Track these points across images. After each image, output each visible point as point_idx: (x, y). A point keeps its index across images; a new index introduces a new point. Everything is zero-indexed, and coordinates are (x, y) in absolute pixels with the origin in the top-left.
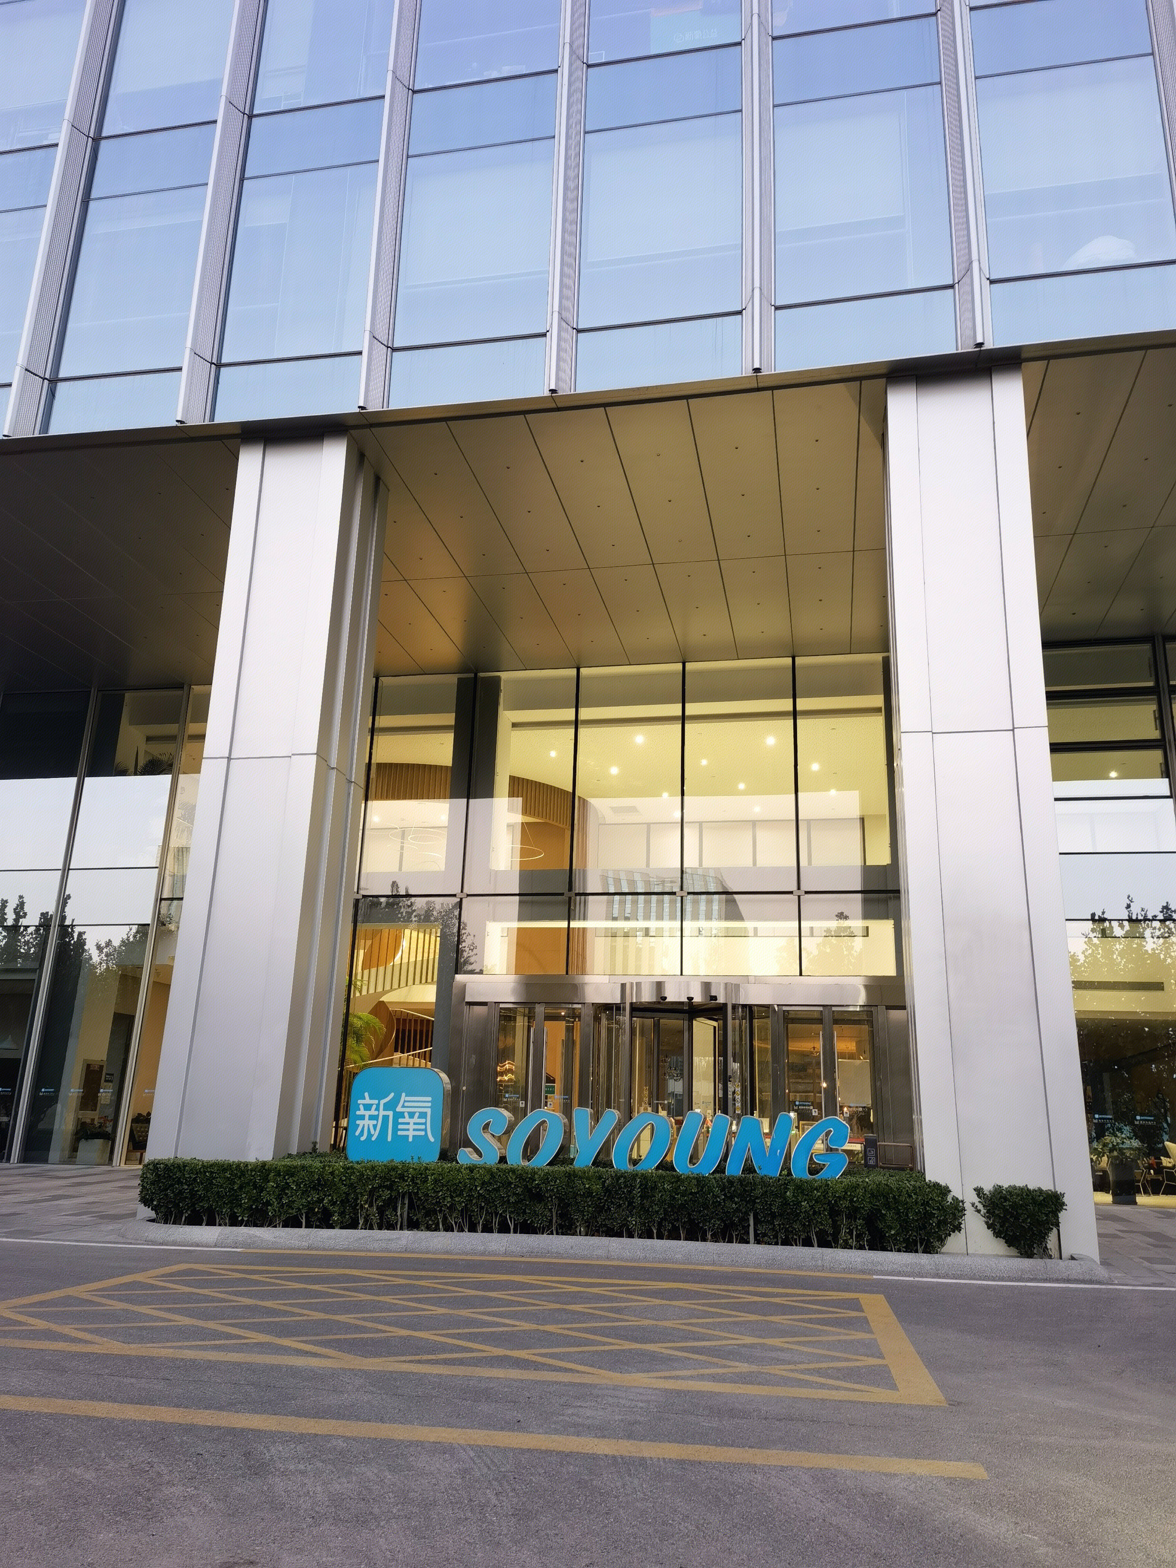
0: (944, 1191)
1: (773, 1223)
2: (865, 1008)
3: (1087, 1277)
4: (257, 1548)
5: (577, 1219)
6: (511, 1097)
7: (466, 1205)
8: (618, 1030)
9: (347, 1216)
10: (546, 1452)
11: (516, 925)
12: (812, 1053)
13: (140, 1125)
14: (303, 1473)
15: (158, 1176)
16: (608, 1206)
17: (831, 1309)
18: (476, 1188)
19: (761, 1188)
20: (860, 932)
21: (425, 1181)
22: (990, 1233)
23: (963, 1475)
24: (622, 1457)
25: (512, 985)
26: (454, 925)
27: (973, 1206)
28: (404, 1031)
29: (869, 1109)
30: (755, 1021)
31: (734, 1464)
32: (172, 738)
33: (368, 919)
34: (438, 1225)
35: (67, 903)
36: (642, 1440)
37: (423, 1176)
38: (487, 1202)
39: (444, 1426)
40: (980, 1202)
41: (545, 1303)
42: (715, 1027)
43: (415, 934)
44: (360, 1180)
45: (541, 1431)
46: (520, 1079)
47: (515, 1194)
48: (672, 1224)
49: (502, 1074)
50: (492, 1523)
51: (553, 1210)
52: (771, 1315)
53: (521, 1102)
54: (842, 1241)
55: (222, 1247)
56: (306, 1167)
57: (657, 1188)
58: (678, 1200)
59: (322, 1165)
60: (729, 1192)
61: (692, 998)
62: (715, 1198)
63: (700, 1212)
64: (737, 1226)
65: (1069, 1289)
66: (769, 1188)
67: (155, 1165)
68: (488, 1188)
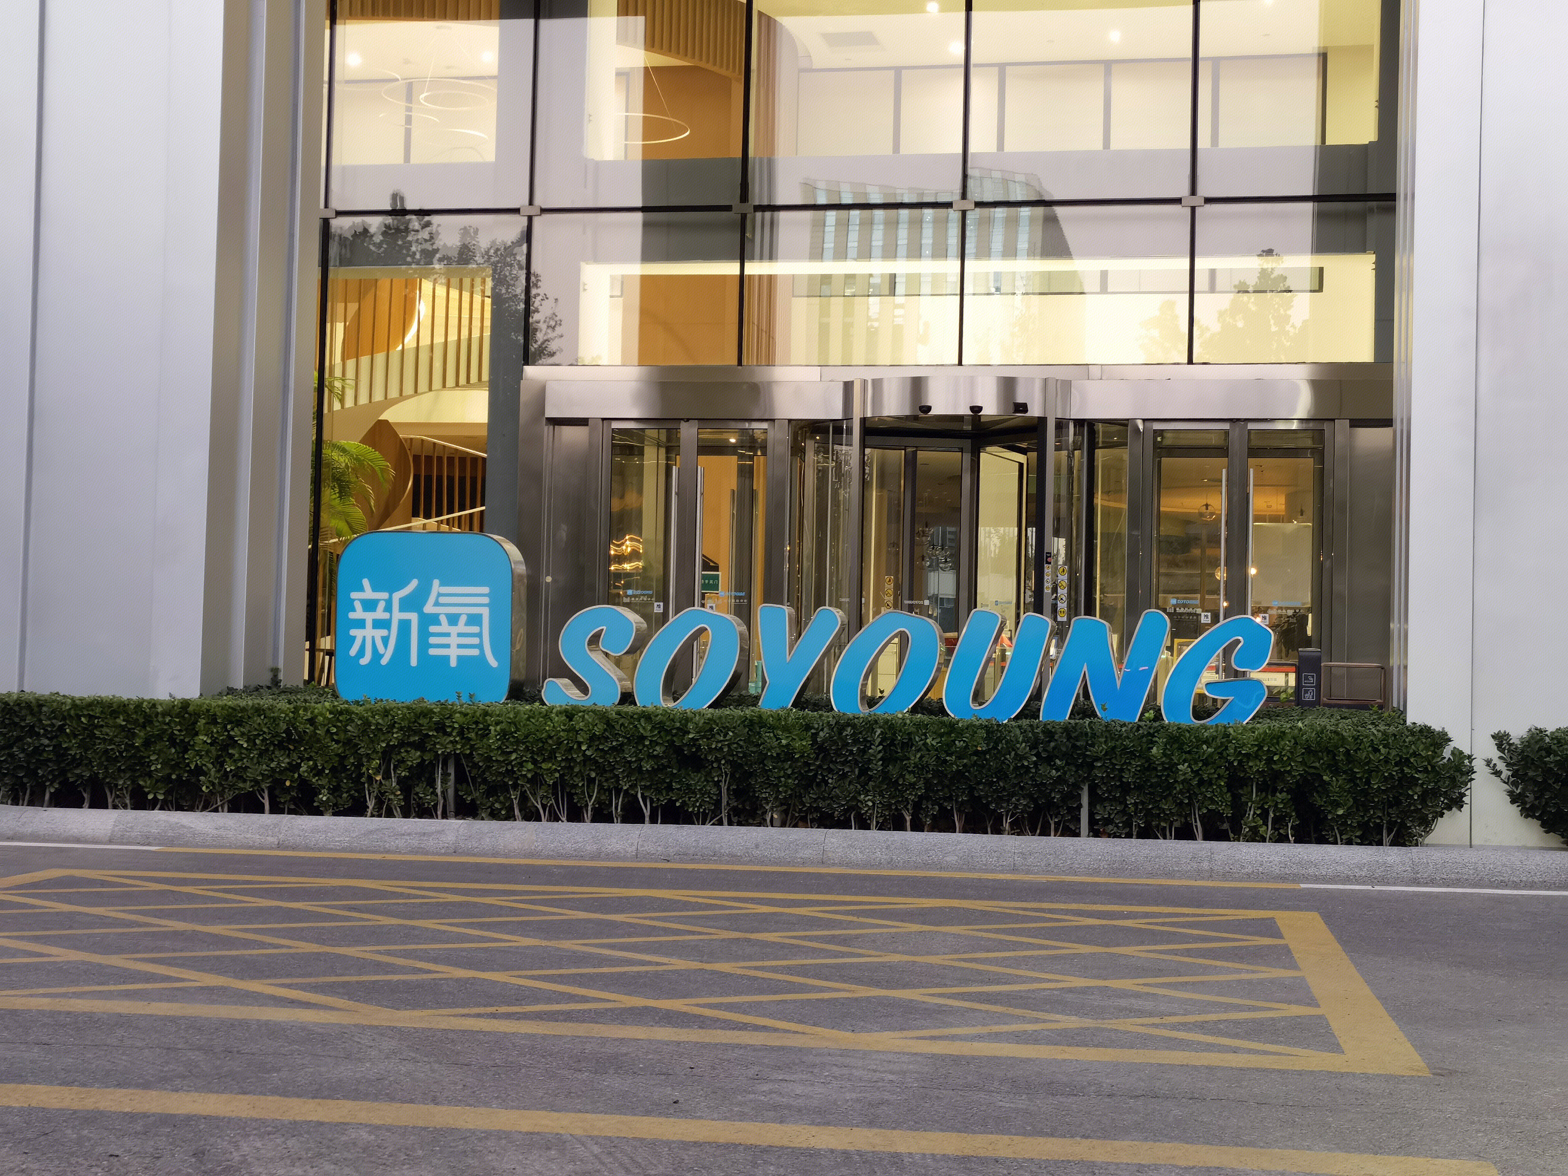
0: (1439, 739)
1: (1123, 802)
2: (1311, 425)
5: (766, 798)
6: (638, 593)
7: (562, 776)
9: (345, 795)
11: (637, 269)
12: (1204, 517)
16: (823, 776)
17: (1226, 935)
18: (579, 747)
19: (1105, 742)
20: (1305, 282)
21: (486, 735)
22: (1515, 810)
24: (860, 1153)
25: (634, 385)
26: (517, 278)
27: (1488, 765)
28: (428, 479)
29: (1306, 613)
30: (1099, 453)
31: (1056, 1162)
33: (348, 264)
34: (511, 809)
36: (894, 1128)
37: (481, 726)
38: (601, 770)
39: (544, 1109)
40: (1500, 758)
41: (713, 930)
42: (1021, 466)
43: (441, 291)
44: (364, 732)
45: (715, 1116)
46: (654, 565)
47: (651, 757)
48: (940, 806)
49: (619, 560)
51: (722, 784)
52: (1118, 945)
53: (656, 604)
54: (1247, 830)
55: (122, 844)
56: (263, 710)
57: (912, 745)
58: (952, 764)
59: (292, 706)
60: (1045, 750)
61: (980, 409)
62: (1020, 760)
63: (991, 784)
64: (1058, 807)
66: (1118, 743)
68: (601, 747)
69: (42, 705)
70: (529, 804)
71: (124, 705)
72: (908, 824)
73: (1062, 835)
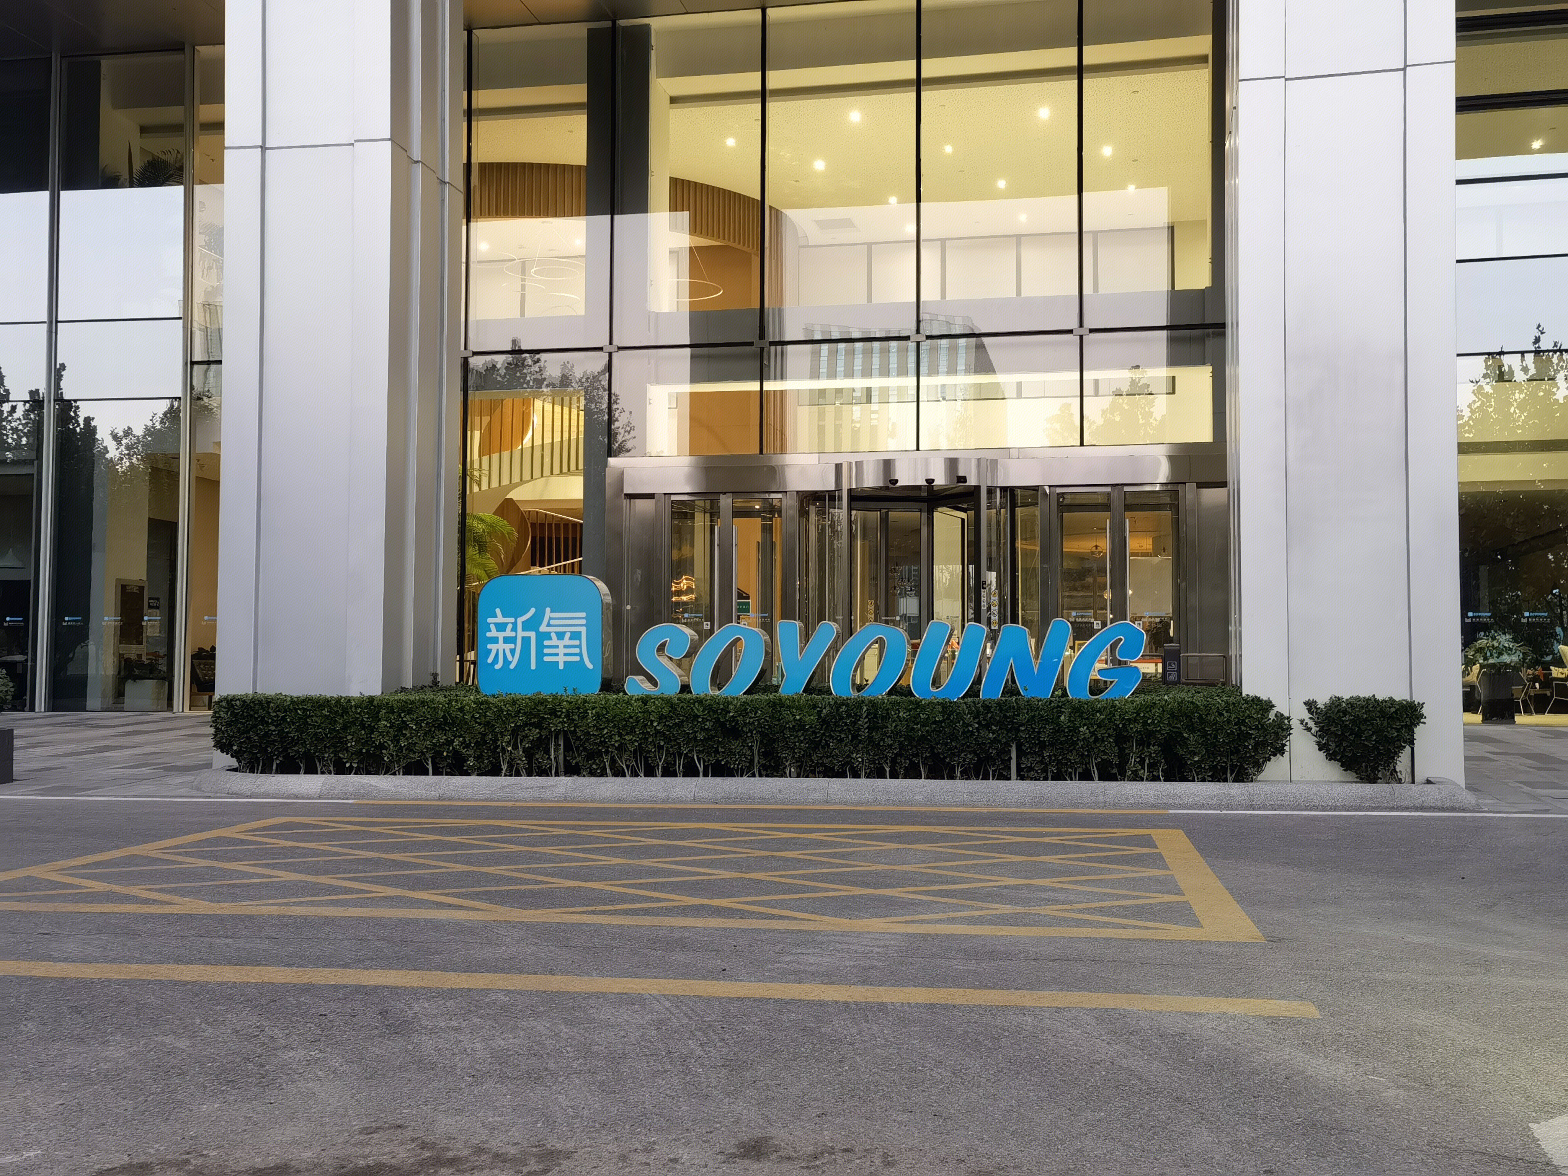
0: (1268, 706)
1: (1041, 755)
2: (1169, 487)
3: (1448, 804)
4: (404, 1111)
5: (786, 758)
7: (640, 744)
8: (832, 531)
9: (486, 761)
10: (761, 1000)
11: (687, 388)
12: (1093, 553)
13: (202, 661)
14: (456, 1030)
15: (235, 715)
16: (826, 741)
17: (1116, 847)
18: (652, 724)
19: (1027, 713)
20: (1164, 387)
21: (584, 716)
22: (1322, 755)
24: (856, 1003)
25: (686, 470)
26: (602, 397)
27: (1302, 724)
28: (542, 539)
29: (1169, 621)
30: (1018, 510)
31: (997, 1007)
32: (176, 129)
33: (482, 391)
34: (604, 768)
35: (62, 376)
36: (881, 985)
37: (582, 710)
38: (668, 740)
39: (631, 976)
40: (1310, 718)
41: (749, 851)
42: (963, 520)
43: (548, 407)
44: (498, 717)
45: (752, 979)
46: (703, 594)
47: (703, 729)
48: (910, 760)
49: (679, 593)
50: (697, 1075)
51: (754, 748)
52: (1039, 855)
53: (705, 623)
54: (1130, 773)
55: (328, 798)
56: (427, 702)
57: (890, 717)
58: (918, 730)
59: (447, 699)
60: (984, 720)
61: (933, 480)
62: (967, 727)
63: (946, 744)
64: (995, 760)
65: (1423, 818)
66: (1037, 713)
67: (229, 702)
68: (667, 723)
69: (270, 702)
70: (617, 765)
71: (328, 701)
73: (998, 779)
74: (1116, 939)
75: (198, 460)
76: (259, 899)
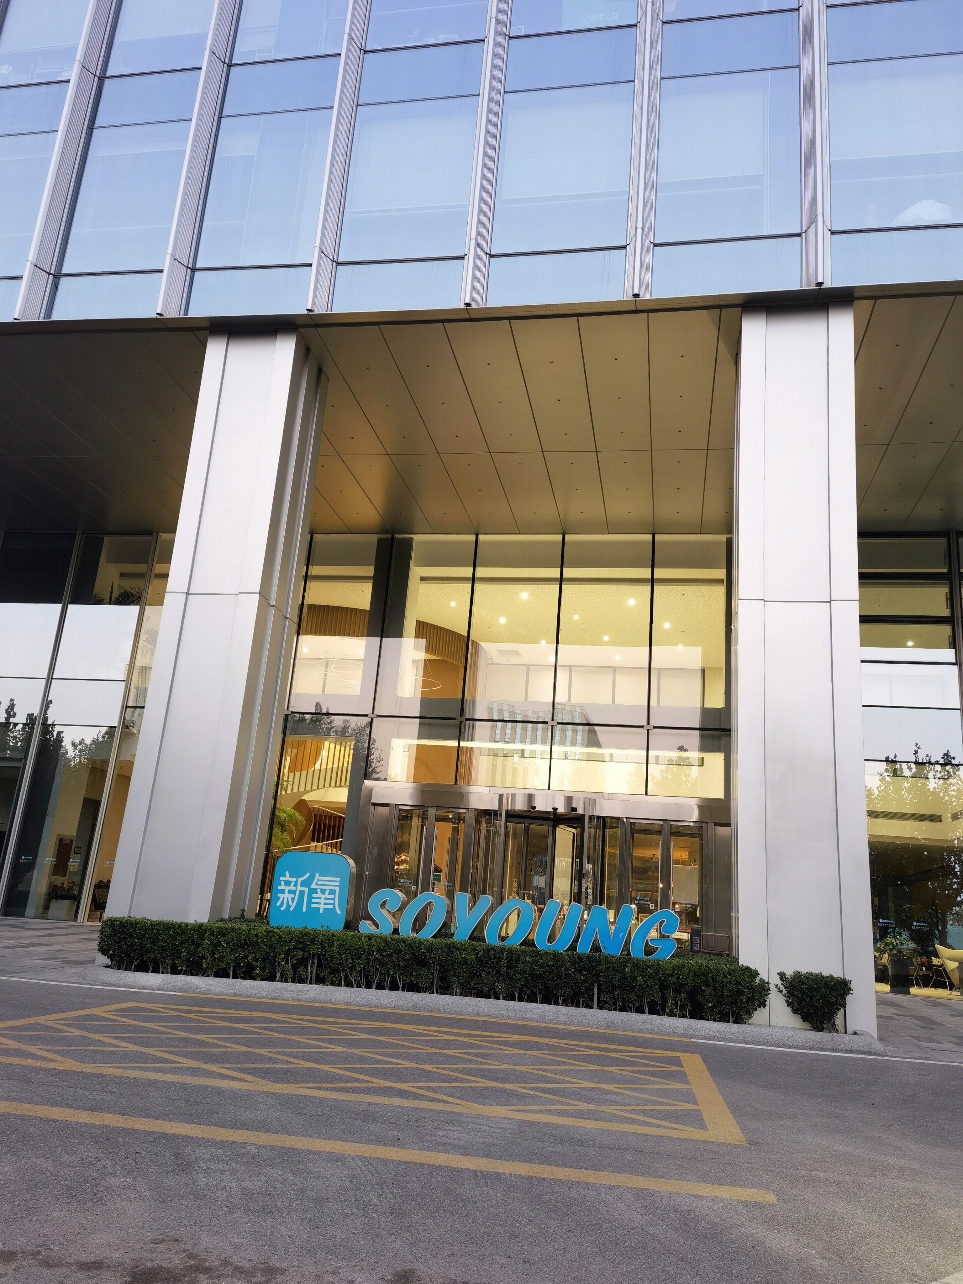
0: (754, 974)
1: (613, 993)
2: (698, 824)
3: (867, 1050)
4: (181, 1229)
5: (454, 982)
6: (404, 883)
7: (364, 966)
8: (495, 833)
9: (267, 971)
10: (420, 1164)
11: (416, 742)
12: (652, 859)
13: (101, 890)
14: (222, 1172)
15: (114, 930)
16: (480, 973)
17: (657, 1064)
18: (373, 953)
19: (605, 965)
20: (696, 762)
21: (332, 945)
22: (789, 1009)
23: (757, 1200)
24: (481, 1172)
25: (410, 791)
26: (366, 740)
27: (776, 987)
28: (320, 825)
29: (696, 907)
30: (607, 830)
31: (572, 1182)
32: (142, 576)
33: (294, 732)
34: (340, 981)
35: (49, 707)
36: (498, 1159)
37: (331, 941)
38: (382, 965)
39: (338, 1140)
40: (782, 984)
41: (424, 1047)
42: (574, 834)
43: (332, 746)
44: (279, 942)
45: (416, 1148)
46: (413, 868)
47: (404, 959)
48: (531, 990)
49: (398, 864)
50: (373, 1218)
51: (435, 974)
52: (608, 1066)
53: (413, 887)
54: (668, 1010)
55: (164, 990)
56: (236, 929)
57: (520, 960)
58: (537, 971)
59: (248, 928)
60: (578, 966)
61: (557, 809)
62: (568, 970)
63: (554, 981)
64: (584, 994)
65: (851, 1058)
66: (611, 965)
67: (112, 922)
68: (382, 954)
69: (138, 923)
70: (349, 979)
71: (174, 925)
72: (517, 998)
73: (585, 1007)
74: (653, 1136)
75: (120, 764)
76: (110, 1063)
